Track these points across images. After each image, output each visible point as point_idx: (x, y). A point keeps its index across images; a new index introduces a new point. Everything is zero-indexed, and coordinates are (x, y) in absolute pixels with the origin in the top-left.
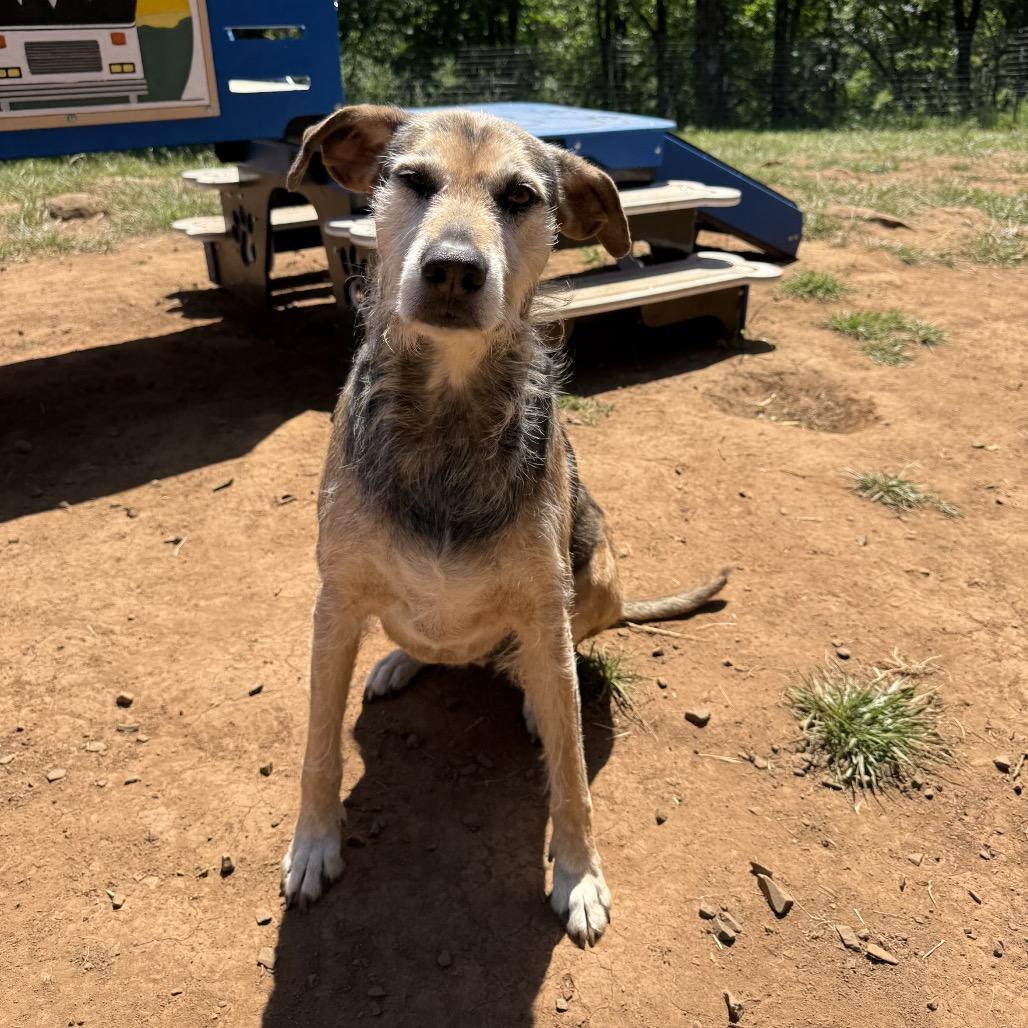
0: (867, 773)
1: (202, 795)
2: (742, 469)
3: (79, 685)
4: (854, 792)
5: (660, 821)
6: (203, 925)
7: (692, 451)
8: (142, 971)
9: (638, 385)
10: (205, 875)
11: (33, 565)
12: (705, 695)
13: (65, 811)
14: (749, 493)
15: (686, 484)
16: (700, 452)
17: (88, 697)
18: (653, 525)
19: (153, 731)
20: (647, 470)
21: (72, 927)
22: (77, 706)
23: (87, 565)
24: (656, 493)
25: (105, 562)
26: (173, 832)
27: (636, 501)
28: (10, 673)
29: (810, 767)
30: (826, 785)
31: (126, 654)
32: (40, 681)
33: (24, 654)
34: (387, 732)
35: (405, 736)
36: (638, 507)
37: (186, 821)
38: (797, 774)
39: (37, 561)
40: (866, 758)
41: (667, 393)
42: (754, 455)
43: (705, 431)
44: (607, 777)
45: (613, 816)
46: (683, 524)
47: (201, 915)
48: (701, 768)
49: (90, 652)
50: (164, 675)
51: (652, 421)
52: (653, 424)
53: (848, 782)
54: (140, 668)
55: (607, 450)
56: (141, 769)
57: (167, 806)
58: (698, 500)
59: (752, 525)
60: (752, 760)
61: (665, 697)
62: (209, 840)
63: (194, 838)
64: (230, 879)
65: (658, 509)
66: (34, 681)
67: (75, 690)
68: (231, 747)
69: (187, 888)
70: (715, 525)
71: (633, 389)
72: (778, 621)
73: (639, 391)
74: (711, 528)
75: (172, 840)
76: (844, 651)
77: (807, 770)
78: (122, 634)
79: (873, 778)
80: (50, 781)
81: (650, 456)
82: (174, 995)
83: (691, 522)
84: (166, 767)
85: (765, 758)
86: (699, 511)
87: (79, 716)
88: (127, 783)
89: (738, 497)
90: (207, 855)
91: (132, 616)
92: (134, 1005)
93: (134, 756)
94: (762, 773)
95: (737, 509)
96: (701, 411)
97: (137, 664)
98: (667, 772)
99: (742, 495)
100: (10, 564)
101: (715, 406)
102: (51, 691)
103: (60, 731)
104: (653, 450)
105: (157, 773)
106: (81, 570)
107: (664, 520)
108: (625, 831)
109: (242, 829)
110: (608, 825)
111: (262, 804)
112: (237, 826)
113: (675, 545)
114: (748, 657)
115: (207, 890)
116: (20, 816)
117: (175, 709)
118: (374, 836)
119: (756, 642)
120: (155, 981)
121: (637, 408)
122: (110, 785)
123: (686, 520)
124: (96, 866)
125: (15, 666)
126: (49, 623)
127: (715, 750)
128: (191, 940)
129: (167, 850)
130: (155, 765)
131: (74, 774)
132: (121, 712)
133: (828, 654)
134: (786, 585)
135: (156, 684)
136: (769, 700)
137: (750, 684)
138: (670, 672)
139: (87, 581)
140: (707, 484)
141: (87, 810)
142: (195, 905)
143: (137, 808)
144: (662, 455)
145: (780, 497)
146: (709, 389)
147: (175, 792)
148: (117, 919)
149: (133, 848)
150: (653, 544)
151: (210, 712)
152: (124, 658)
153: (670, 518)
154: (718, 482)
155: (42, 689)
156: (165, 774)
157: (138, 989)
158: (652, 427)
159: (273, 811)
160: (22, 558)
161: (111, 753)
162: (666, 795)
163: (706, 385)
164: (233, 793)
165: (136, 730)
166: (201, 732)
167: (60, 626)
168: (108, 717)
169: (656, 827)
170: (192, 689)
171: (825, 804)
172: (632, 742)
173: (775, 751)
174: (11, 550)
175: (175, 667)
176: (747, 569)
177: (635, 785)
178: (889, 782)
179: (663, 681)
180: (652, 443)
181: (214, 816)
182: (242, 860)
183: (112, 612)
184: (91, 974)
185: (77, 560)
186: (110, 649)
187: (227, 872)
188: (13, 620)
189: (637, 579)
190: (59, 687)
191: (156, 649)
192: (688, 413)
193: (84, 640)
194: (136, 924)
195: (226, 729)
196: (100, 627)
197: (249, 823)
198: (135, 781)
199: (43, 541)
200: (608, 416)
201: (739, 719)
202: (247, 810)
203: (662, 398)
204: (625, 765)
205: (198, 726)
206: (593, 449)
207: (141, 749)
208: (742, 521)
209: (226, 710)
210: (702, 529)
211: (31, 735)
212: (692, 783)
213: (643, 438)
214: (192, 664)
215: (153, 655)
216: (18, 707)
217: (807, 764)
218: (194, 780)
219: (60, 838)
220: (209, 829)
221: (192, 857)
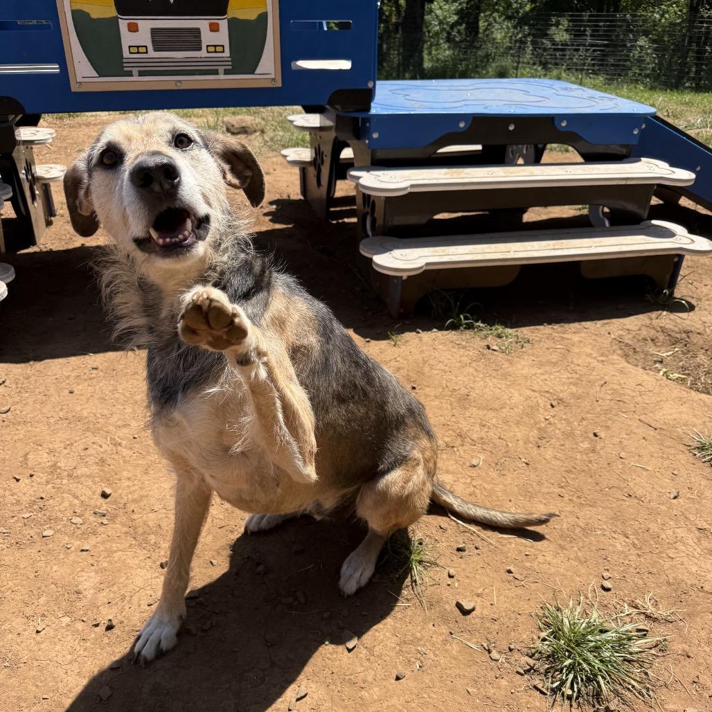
0: (572, 688)
1: (119, 571)
2: (607, 412)
3: (87, 476)
4: (555, 701)
5: (398, 678)
6: (79, 659)
7: (574, 389)
8: (34, 677)
9: (562, 324)
10: (97, 625)
11: (98, 387)
12: (480, 591)
13: (42, 559)
14: (602, 434)
15: (553, 417)
16: (580, 391)
17: (87, 486)
18: (510, 445)
19: (113, 519)
20: (528, 398)
21: (10, 636)
22: (80, 490)
23: (127, 394)
24: (526, 419)
25: (139, 394)
26: (92, 591)
27: (506, 422)
28: (53, 459)
29: (530, 670)
30: (536, 688)
31: (121, 462)
32: (66, 468)
33: (65, 448)
34: (248, 558)
35: (258, 564)
36: (506, 427)
37: (102, 586)
38: (518, 673)
39: (101, 385)
40: (575, 677)
41: (583, 335)
42: (624, 402)
43: (594, 373)
44: (377, 634)
45: (367, 664)
46: (535, 449)
47: (81, 652)
48: (448, 647)
49: (101, 455)
50: (135, 482)
51: (554, 358)
52: (554, 360)
53: (554, 691)
54: (125, 474)
55: (505, 376)
56: (94, 543)
57: (96, 572)
58: (557, 431)
59: (590, 462)
60: (489, 652)
61: (449, 585)
62: (109, 603)
63: (101, 598)
64: (109, 633)
65: (520, 432)
66: (63, 468)
67: (83, 479)
68: (152, 542)
69: (83, 630)
70: (559, 455)
71: (556, 327)
72: (568, 546)
73: (560, 329)
74: (555, 457)
75: (89, 596)
76: (607, 584)
77: (527, 671)
78: (126, 447)
79: (575, 695)
80: (43, 537)
81: (536, 388)
82: (43, 699)
83: (542, 449)
84: (108, 545)
85: (500, 652)
86: (553, 441)
87: (77, 498)
88: (82, 551)
89: (591, 435)
90: (104, 613)
91: (136, 436)
92: (19, 698)
93: (94, 533)
94: (493, 663)
95: (586, 445)
96: (602, 355)
97: (124, 470)
98: (422, 642)
99: (595, 435)
100: (86, 384)
101: (619, 352)
102: (70, 476)
103: (61, 505)
104: (541, 383)
105: (102, 548)
106: (123, 397)
107: (521, 443)
108: (370, 679)
109: (129, 602)
110: (359, 669)
111: (149, 588)
112: (128, 598)
113: (520, 465)
114: (527, 569)
115: (93, 636)
116: (17, 555)
117: (131, 507)
118: (204, 631)
119: (541, 559)
120: (37, 686)
121: (550, 344)
122: (72, 549)
123: (539, 446)
124: (43, 600)
125: (57, 455)
126: (88, 429)
127: (466, 635)
128: (68, 667)
129: (84, 602)
130: (104, 542)
131: (58, 535)
132: (102, 500)
133: (594, 583)
134: (590, 518)
135: (128, 487)
136: (526, 607)
137: (520, 591)
138: (463, 566)
139: (123, 405)
140: (572, 420)
141: (54, 562)
142: (82, 644)
143: (79, 569)
144: (547, 389)
145: (626, 442)
146: (620, 336)
147: (105, 565)
148: (34, 639)
149: (66, 594)
150: (502, 461)
151: (150, 515)
152: (119, 464)
153: (527, 442)
154: (583, 419)
155: (66, 473)
156: (106, 550)
157: (26, 689)
158: (552, 363)
159: (153, 594)
160: (95, 380)
161: (83, 527)
162: (413, 660)
163: (620, 332)
164: (136, 575)
165: (104, 516)
166: (139, 527)
167: (93, 433)
168: (92, 502)
169: (393, 681)
170: (147, 496)
171: (528, 702)
172: (409, 612)
173: (511, 650)
174: (91, 374)
175: (146, 478)
176: (567, 498)
177: (393, 645)
178: (588, 701)
179: (452, 572)
180: (543, 377)
181: (118, 587)
182: (122, 622)
183: (125, 431)
184: (6, 670)
185: (124, 390)
186: (113, 456)
187: (110, 628)
188: (70, 423)
189: (474, 487)
190: (75, 475)
191: (140, 462)
192: (590, 355)
193: (101, 447)
194: (43, 646)
195: (155, 529)
196: (115, 440)
197: (135, 599)
198: (87, 550)
199: (112, 372)
200: (522, 347)
201: (496, 616)
202: (138, 589)
203: (576, 338)
204: (395, 628)
205: (139, 522)
206: (494, 374)
207: (102, 529)
208: (584, 457)
209: (160, 516)
210: (548, 457)
211: (47, 503)
212: (436, 655)
213: (539, 371)
214: (154, 479)
215: (137, 465)
216: (48, 483)
217: (528, 667)
218: (119, 559)
219: (32, 576)
220: (112, 595)
221: (95, 611)
